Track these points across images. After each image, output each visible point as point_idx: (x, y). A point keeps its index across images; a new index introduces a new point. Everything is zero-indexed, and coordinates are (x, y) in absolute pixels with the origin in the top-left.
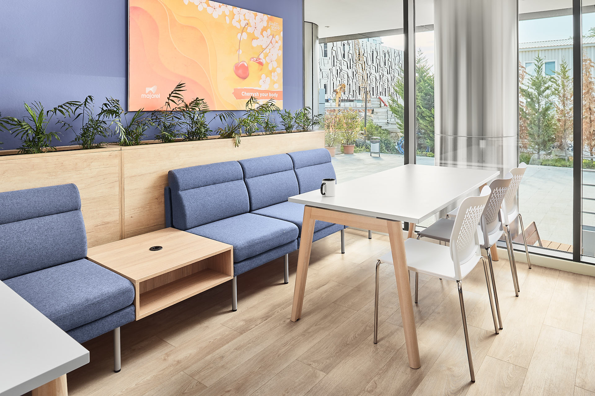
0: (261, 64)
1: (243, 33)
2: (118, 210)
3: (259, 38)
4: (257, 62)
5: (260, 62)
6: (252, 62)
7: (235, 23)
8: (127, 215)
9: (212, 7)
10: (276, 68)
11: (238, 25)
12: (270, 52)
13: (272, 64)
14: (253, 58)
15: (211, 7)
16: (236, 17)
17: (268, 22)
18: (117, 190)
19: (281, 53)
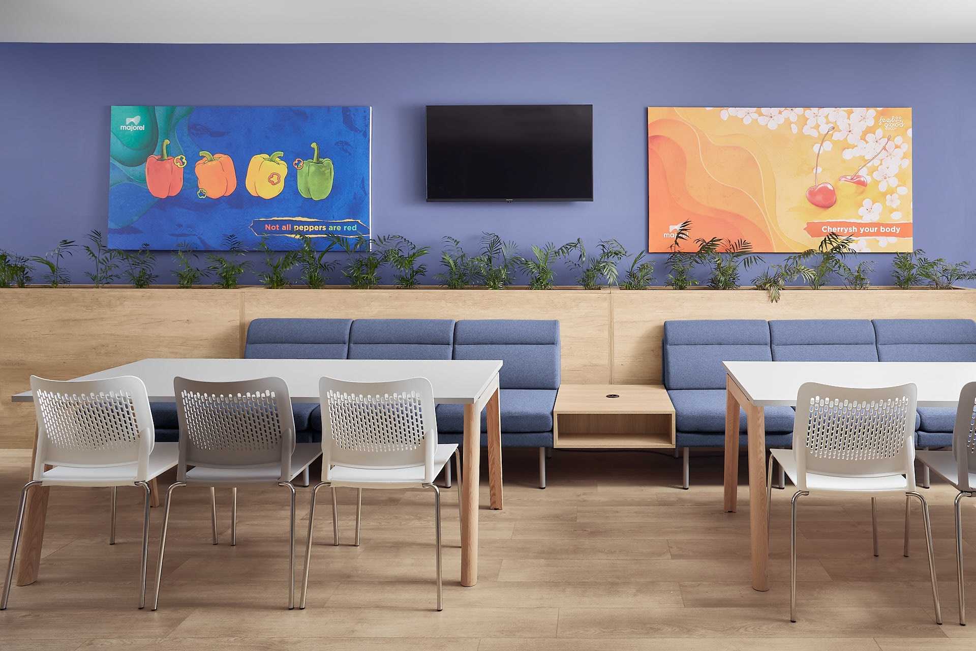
0: (863, 184)
1: (824, 143)
2: (607, 354)
3: (857, 146)
4: (852, 182)
5: (860, 181)
6: (842, 182)
7: (807, 130)
8: (617, 362)
9: (767, 116)
10: (897, 187)
11: (814, 133)
12: (881, 164)
13: (887, 181)
14: (844, 177)
15: (764, 115)
16: (811, 122)
17: (876, 119)
18: (606, 333)
19: (908, 163)
